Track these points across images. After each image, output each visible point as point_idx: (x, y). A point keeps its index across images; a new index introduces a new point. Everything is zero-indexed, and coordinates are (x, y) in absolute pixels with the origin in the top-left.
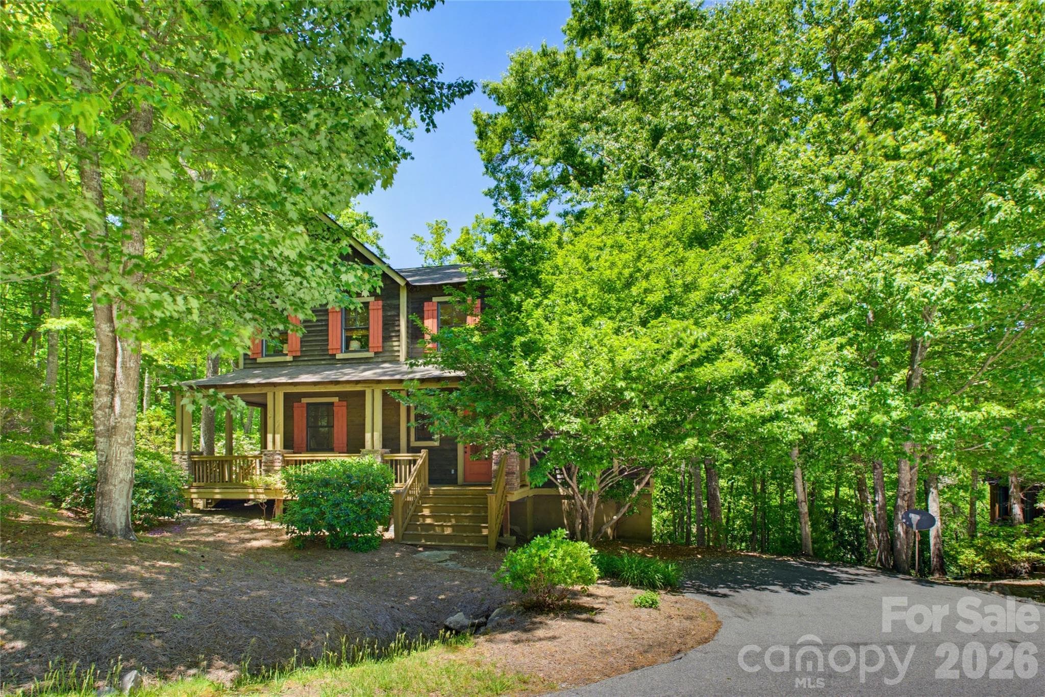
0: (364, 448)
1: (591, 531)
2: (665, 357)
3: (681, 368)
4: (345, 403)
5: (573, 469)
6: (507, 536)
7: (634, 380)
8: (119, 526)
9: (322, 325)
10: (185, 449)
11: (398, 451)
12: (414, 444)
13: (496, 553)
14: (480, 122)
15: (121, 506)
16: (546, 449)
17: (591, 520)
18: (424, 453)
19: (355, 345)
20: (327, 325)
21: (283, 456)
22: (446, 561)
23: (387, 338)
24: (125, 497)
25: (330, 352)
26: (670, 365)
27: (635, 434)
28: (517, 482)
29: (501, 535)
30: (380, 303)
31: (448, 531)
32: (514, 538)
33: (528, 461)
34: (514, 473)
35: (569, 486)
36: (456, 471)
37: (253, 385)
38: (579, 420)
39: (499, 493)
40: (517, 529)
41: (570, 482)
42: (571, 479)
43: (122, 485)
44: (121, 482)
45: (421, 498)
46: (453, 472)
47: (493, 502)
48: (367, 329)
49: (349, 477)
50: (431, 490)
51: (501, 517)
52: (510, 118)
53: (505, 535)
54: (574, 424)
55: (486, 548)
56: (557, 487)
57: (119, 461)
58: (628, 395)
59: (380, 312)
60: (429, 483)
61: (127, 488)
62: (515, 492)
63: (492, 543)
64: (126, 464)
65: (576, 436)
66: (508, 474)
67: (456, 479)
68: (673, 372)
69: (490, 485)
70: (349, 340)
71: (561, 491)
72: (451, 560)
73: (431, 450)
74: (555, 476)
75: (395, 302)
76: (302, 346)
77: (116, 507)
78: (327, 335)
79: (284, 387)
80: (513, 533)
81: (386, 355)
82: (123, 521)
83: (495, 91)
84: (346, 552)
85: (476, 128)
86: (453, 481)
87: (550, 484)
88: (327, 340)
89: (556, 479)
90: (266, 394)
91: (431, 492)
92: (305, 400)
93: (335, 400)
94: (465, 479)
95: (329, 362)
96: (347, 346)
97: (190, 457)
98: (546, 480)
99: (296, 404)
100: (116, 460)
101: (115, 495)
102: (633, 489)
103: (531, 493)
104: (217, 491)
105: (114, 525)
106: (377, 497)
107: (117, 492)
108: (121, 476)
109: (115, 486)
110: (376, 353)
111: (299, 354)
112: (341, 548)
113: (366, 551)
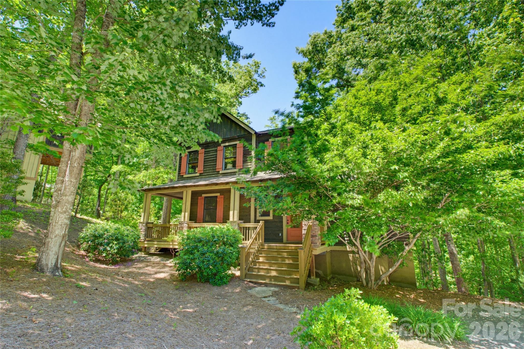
0: (229, 220)
1: (373, 278)
2: (433, 147)
3: (445, 154)
4: (223, 196)
5: (356, 234)
6: (313, 277)
7: (406, 165)
8: (50, 266)
9: (214, 157)
10: (145, 221)
11: (250, 222)
12: (258, 218)
13: (305, 292)
14: (295, 67)
15: (54, 252)
16: (336, 219)
17: (373, 270)
18: (261, 223)
19: (230, 166)
20: (216, 157)
21: (188, 225)
22: (269, 296)
23: (245, 161)
24: (58, 246)
25: (217, 170)
26: (437, 152)
27: (411, 205)
28: (319, 242)
29: (309, 276)
31: (274, 273)
32: (318, 279)
33: (326, 228)
34: (316, 236)
35: (355, 245)
36: (282, 234)
37: (176, 187)
38: (360, 197)
39: (307, 249)
40: (320, 272)
41: (356, 243)
42: (356, 240)
43: (56, 238)
44: (55, 237)
45: (258, 250)
46: (280, 235)
47: (302, 255)
48: (235, 158)
49: (213, 237)
50: (266, 246)
51: (308, 266)
52: (310, 63)
53: (312, 277)
54: (358, 200)
55: (298, 288)
56: (345, 245)
57: (58, 223)
58: (401, 175)
59: (242, 148)
60: (265, 241)
61: (60, 240)
62: (318, 249)
63: (302, 284)
64: (61, 225)
65: (359, 208)
66: (312, 236)
67: (282, 239)
68: (439, 157)
69: (301, 243)
70: (226, 164)
71: (348, 248)
72: (272, 296)
73: (266, 221)
74: (343, 238)
76: (204, 168)
77: (51, 253)
78: (216, 162)
79: (192, 188)
80: (317, 275)
82: (54, 262)
83: (303, 51)
84: (208, 285)
85: (294, 69)
86: (280, 240)
87: (340, 243)
88: (216, 164)
89: (345, 240)
90: (183, 192)
91: (266, 247)
92: (204, 195)
93: (218, 194)
94: (287, 240)
95: (216, 175)
96: (226, 167)
97: (146, 225)
98: (337, 241)
99: (199, 198)
100: (56, 222)
101: (51, 245)
102: (403, 250)
103: (329, 249)
104: (156, 243)
105: (47, 265)
106: (229, 249)
107: (53, 243)
108: (57, 232)
109: (52, 239)
110: (239, 169)
111: (202, 172)
112: (206, 282)
113: (220, 285)
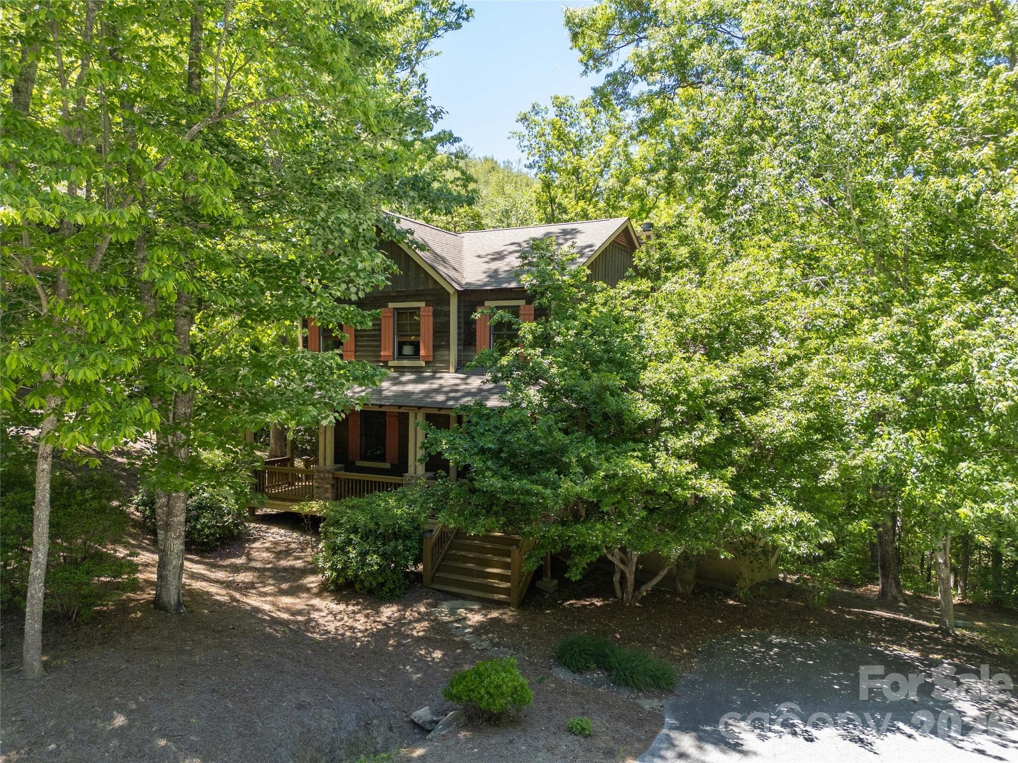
1: (630, 590)
6: (547, 580)
8: (173, 603)
9: (375, 330)
15: (174, 587)
17: (630, 578)
19: (407, 350)
20: (380, 330)
21: (333, 474)
22: (460, 620)
23: (437, 347)
25: (383, 359)
30: (431, 308)
32: (555, 582)
43: (175, 570)
44: (174, 568)
48: (418, 335)
53: (545, 580)
55: (509, 604)
59: (431, 318)
63: (516, 598)
70: (401, 345)
75: (445, 308)
76: (356, 351)
78: (380, 341)
81: (436, 365)
82: (176, 598)
88: (380, 346)
96: (400, 353)
100: (171, 551)
105: (169, 602)
107: (172, 576)
108: (174, 563)
109: (170, 571)
110: (426, 363)
111: (353, 358)
